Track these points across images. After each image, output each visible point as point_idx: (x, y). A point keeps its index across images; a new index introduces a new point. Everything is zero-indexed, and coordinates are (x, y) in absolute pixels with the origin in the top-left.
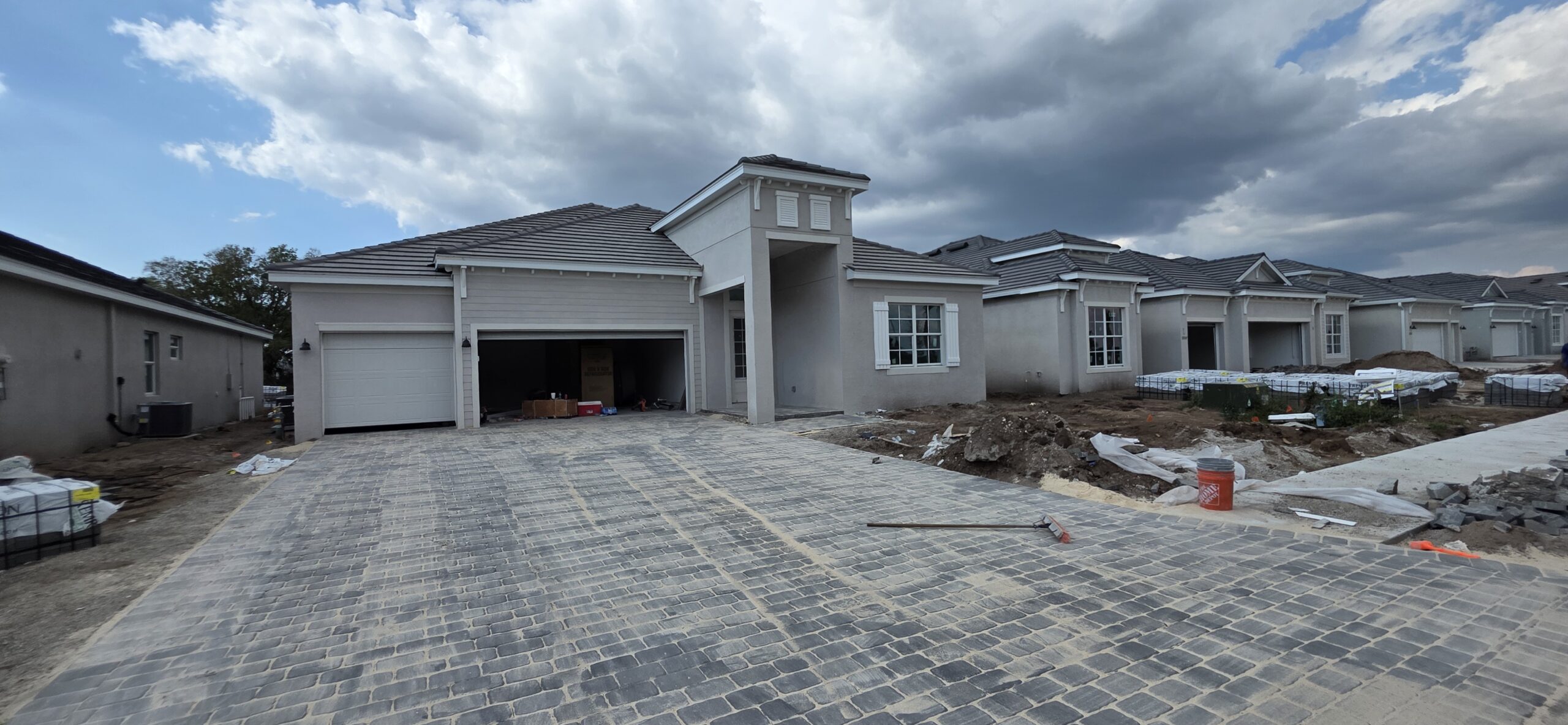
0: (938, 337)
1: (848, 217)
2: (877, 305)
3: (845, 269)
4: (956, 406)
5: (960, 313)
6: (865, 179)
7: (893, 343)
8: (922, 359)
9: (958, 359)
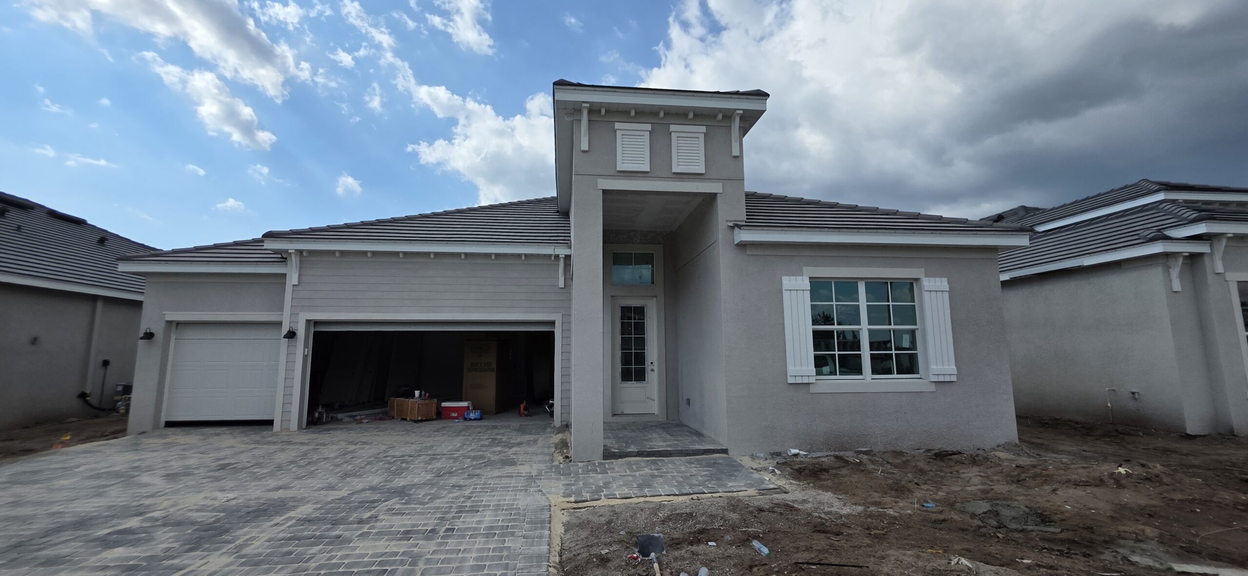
0: (913, 333)
1: (736, 152)
2: (788, 282)
3: (732, 228)
4: (942, 456)
5: (951, 292)
6: (762, 95)
7: (821, 339)
8: (881, 366)
9: (952, 368)
